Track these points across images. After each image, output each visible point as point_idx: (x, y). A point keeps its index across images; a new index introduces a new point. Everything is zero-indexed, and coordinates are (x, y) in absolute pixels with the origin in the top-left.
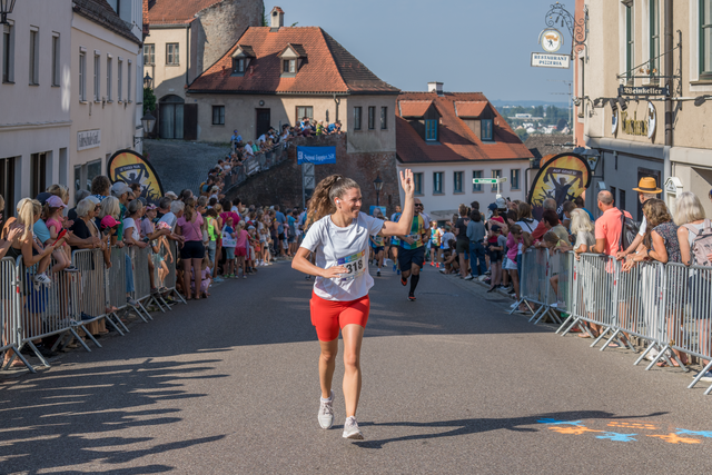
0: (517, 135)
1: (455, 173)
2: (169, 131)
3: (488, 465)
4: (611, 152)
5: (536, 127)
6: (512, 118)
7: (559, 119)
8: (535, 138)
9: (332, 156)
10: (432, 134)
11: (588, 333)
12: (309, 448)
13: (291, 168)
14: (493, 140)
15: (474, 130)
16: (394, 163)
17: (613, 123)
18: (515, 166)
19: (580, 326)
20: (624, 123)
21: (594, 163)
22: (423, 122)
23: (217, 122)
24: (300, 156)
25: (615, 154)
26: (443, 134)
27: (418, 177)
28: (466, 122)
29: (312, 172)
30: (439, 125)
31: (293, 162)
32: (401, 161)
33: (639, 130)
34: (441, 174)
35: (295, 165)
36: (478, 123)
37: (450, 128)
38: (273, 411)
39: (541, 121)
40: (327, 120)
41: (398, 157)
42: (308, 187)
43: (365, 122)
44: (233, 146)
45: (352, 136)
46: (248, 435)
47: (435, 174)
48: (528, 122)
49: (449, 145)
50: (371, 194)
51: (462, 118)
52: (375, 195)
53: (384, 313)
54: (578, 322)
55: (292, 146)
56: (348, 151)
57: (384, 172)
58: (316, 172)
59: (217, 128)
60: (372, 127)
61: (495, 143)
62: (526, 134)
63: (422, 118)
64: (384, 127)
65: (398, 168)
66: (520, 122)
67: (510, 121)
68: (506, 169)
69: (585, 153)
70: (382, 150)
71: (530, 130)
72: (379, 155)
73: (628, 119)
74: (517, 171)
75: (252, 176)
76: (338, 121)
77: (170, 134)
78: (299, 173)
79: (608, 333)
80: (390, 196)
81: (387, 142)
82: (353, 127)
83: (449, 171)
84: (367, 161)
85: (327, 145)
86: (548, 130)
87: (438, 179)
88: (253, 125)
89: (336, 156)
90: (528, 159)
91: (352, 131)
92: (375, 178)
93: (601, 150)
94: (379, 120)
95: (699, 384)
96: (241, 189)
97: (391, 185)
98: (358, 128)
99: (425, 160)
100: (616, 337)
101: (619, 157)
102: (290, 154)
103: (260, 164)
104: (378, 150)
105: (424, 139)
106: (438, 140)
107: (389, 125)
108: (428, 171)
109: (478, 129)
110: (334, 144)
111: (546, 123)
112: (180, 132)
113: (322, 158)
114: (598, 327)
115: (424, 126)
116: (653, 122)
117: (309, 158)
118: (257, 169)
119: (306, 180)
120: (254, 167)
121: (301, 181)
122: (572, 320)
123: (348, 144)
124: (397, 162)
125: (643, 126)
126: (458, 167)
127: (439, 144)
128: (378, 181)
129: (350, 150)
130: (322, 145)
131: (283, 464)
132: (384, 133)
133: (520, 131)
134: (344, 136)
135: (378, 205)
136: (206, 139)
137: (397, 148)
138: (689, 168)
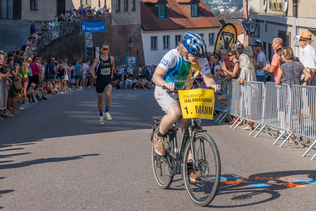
0: (213, 13)
1: (176, 36)
2: (4, 14)
3: (183, 203)
4: (263, 21)
5: (225, 8)
6: (211, 3)
7: (238, 3)
8: (223, 15)
9: (103, 28)
10: (163, 14)
11: (248, 127)
12: (80, 197)
13: (78, 35)
14: (198, 16)
15: (187, 10)
16: (140, 31)
17: (264, 5)
18: (211, 31)
19: (244, 123)
20: (270, 4)
21: (254, 28)
22: (157, 6)
23: (33, 8)
24: (84, 28)
25: (265, 23)
26: (169, 13)
27: (154, 39)
28: (182, 5)
29: (91, 37)
30: (166, 8)
31: (79, 31)
32: (144, 30)
33: (278, 9)
34: (168, 37)
35: (80, 34)
36: (189, 6)
37: (173, 9)
38: (60, 177)
39: (228, 5)
40: (100, 6)
41: (142, 27)
42: (89, 46)
43: (122, 7)
44: (43, 23)
45: (115, 15)
46: (44, 191)
47: (164, 37)
48: (221, 5)
49: (172, 19)
50: (126, 50)
51: (180, 3)
52: (129, 50)
53: (125, 118)
54: (243, 121)
55: (78, 22)
56: (112, 25)
57: (134, 37)
58: (93, 37)
59: (33, 12)
60: (126, 10)
61: (200, 18)
62: (219, 12)
63: (156, 4)
64: (134, 10)
65: (142, 34)
66: (216, 5)
67: (210, 5)
68: (206, 33)
69: (248, 22)
70: (133, 23)
71: (222, 10)
72: (131, 26)
73: (272, 2)
74: (213, 34)
75: (54, 40)
76: (105, 6)
77: (5, 16)
78: (83, 38)
79: (260, 127)
80: (138, 51)
81: (135, 18)
82: (115, 10)
83: (172, 35)
84: (124, 30)
85: (100, 21)
86: (232, 10)
87: (166, 39)
88: (55, 10)
89: (105, 28)
90: (219, 27)
91: (114, 12)
92: (128, 40)
93: (258, 21)
94: (131, 6)
95: (309, 154)
96: (48, 49)
97: (138, 44)
98: (118, 11)
99: (159, 29)
100: (264, 129)
101: (268, 24)
102: (78, 27)
103: (59, 33)
104: (130, 24)
105: (157, 16)
106: (166, 17)
107: (136, 9)
108: (160, 35)
109: (189, 10)
110: (104, 20)
111: (231, 6)
112: (11, 15)
113: (97, 29)
114: (253, 123)
115: (157, 8)
116: (286, 3)
117: (89, 29)
118: (57, 36)
119: (87, 42)
120: (56, 35)
121: (84, 43)
122: (239, 120)
123: (112, 20)
124: (142, 30)
125: (281, 6)
126: (178, 33)
127: (166, 19)
128: (130, 42)
129: (114, 24)
130: (96, 21)
131: (64, 207)
132: (133, 14)
133: (215, 11)
134: (110, 16)
135: (130, 56)
136: (27, 19)
137: (141, 22)
138: (306, 30)
